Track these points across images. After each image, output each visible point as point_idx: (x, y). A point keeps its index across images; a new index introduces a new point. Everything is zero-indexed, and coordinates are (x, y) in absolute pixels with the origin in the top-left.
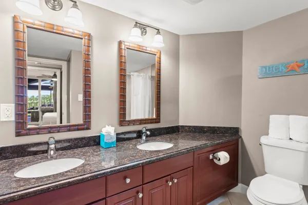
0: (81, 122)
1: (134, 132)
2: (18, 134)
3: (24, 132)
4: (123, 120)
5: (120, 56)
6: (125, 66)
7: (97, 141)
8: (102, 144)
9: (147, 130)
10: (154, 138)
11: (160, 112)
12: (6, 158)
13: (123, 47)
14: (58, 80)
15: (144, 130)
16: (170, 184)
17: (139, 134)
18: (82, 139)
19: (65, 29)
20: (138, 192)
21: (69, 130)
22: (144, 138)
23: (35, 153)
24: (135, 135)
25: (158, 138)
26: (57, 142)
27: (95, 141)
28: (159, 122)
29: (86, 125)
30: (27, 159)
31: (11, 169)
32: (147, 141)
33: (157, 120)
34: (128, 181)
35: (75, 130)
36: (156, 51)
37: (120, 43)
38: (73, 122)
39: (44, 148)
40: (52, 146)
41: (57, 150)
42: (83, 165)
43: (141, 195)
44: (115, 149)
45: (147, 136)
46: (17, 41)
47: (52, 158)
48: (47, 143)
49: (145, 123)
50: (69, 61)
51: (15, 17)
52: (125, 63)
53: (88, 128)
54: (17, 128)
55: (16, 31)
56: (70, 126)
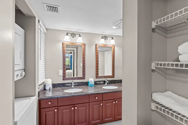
0: (82, 76)
1: (102, 81)
2: (63, 80)
3: (65, 79)
4: (97, 76)
5: (96, 50)
6: (98, 54)
7: (87, 83)
8: (89, 85)
9: (107, 81)
10: (111, 84)
11: (114, 73)
12: (61, 87)
13: (97, 46)
14: (72, 54)
15: (106, 81)
16: (114, 103)
17: (105, 82)
18: (82, 82)
19: (77, 44)
20: (101, 103)
21: (78, 79)
22: (106, 84)
23: (68, 86)
24: (103, 83)
25: (113, 84)
26: (74, 83)
27: (86, 84)
28: (114, 77)
29: (83, 78)
30: (66, 88)
31: (63, 90)
32: (107, 85)
33: (113, 76)
34: (97, 98)
35: (80, 79)
36: (112, 46)
37: (96, 45)
38: (79, 76)
39: (70, 85)
40: (73, 84)
41: (74, 86)
42: (82, 91)
43: (101, 104)
44: (93, 87)
45: (108, 83)
46: (63, 50)
47: (73, 88)
48: (71, 83)
49: (107, 78)
50: (77, 48)
51: (63, 43)
52: (98, 53)
53: (84, 79)
54: (63, 78)
55: (63, 47)
56: (78, 78)
